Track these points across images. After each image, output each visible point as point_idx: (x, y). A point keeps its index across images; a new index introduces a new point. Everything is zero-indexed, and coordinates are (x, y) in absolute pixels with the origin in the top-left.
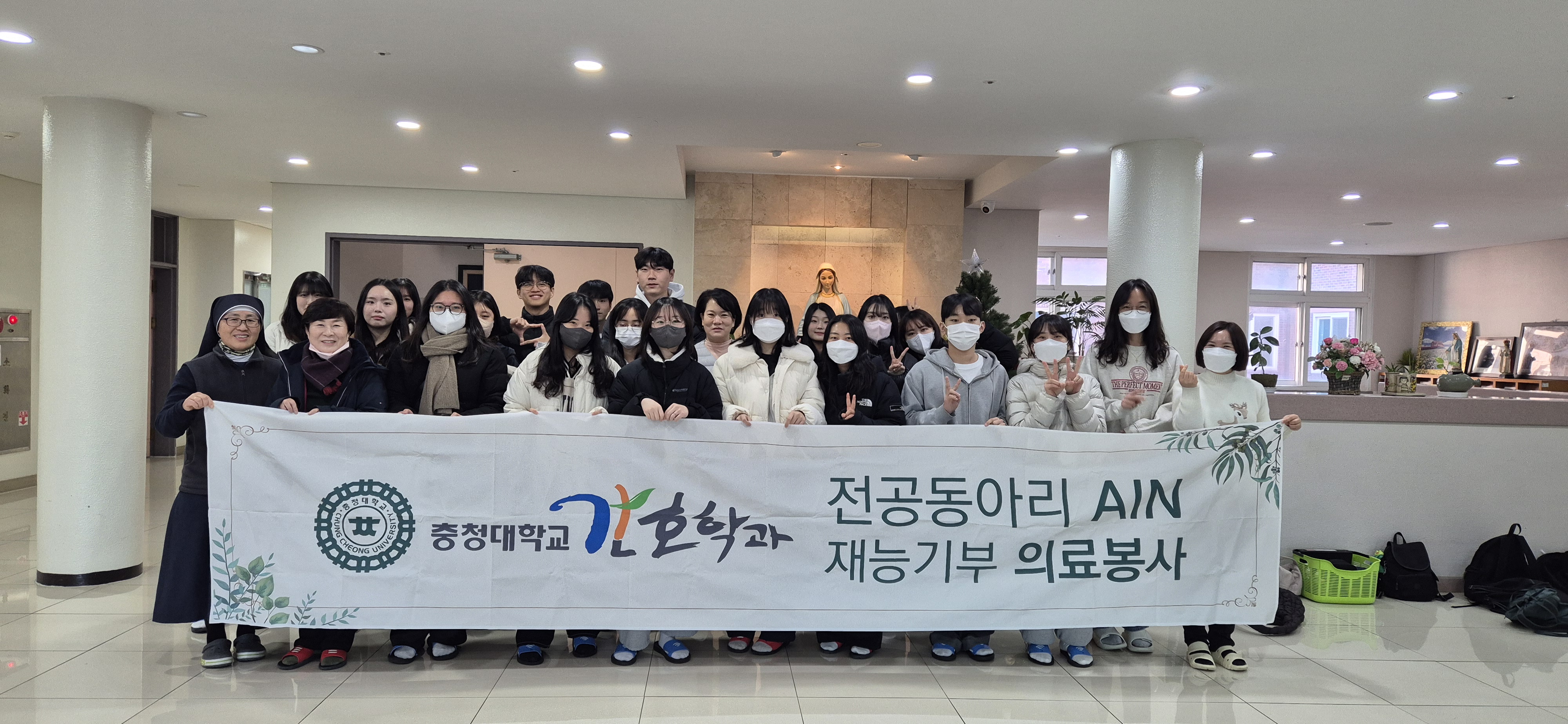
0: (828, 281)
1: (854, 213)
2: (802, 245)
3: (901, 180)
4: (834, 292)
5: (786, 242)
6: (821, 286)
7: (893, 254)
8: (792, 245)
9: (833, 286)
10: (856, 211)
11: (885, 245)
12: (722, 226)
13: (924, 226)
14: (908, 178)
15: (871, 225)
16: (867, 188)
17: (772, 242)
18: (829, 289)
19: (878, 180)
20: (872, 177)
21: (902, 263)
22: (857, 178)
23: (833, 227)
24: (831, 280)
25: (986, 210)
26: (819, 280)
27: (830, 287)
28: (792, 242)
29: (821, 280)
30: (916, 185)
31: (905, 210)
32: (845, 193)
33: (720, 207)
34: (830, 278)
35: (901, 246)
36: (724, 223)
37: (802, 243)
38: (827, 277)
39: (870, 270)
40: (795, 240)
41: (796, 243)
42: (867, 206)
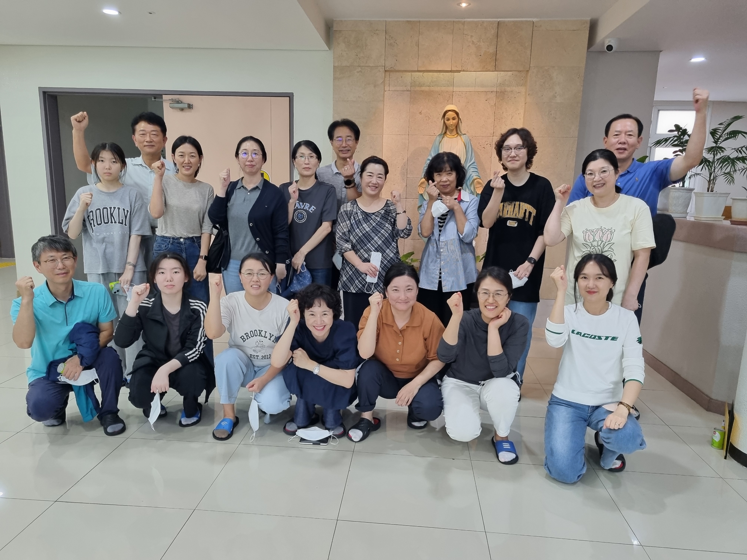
0: (451, 122)
1: (480, 57)
2: (432, 91)
3: (527, 21)
4: (457, 133)
5: (418, 89)
6: (446, 127)
7: (515, 97)
8: (423, 91)
9: (457, 126)
10: (482, 54)
11: (508, 89)
12: (358, 72)
13: (546, 68)
14: (534, 20)
15: (496, 69)
16: (493, 31)
17: (405, 89)
18: (452, 130)
19: (504, 22)
20: (499, 20)
21: (524, 107)
22: (484, 21)
23: (459, 71)
24: (455, 121)
25: (610, 48)
26: (444, 121)
27: (454, 127)
28: (423, 88)
29: (446, 121)
30: (541, 26)
31: (528, 52)
32: (472, 36)
33: (356, 54)
34: (454, 119)
35: (522, 89)
36: (360, 69)
37: (432, 88)
38: (451, 118)
39: (494, 113)
40: (426, 87)
41: (426, 89)
42: (492, 50)
